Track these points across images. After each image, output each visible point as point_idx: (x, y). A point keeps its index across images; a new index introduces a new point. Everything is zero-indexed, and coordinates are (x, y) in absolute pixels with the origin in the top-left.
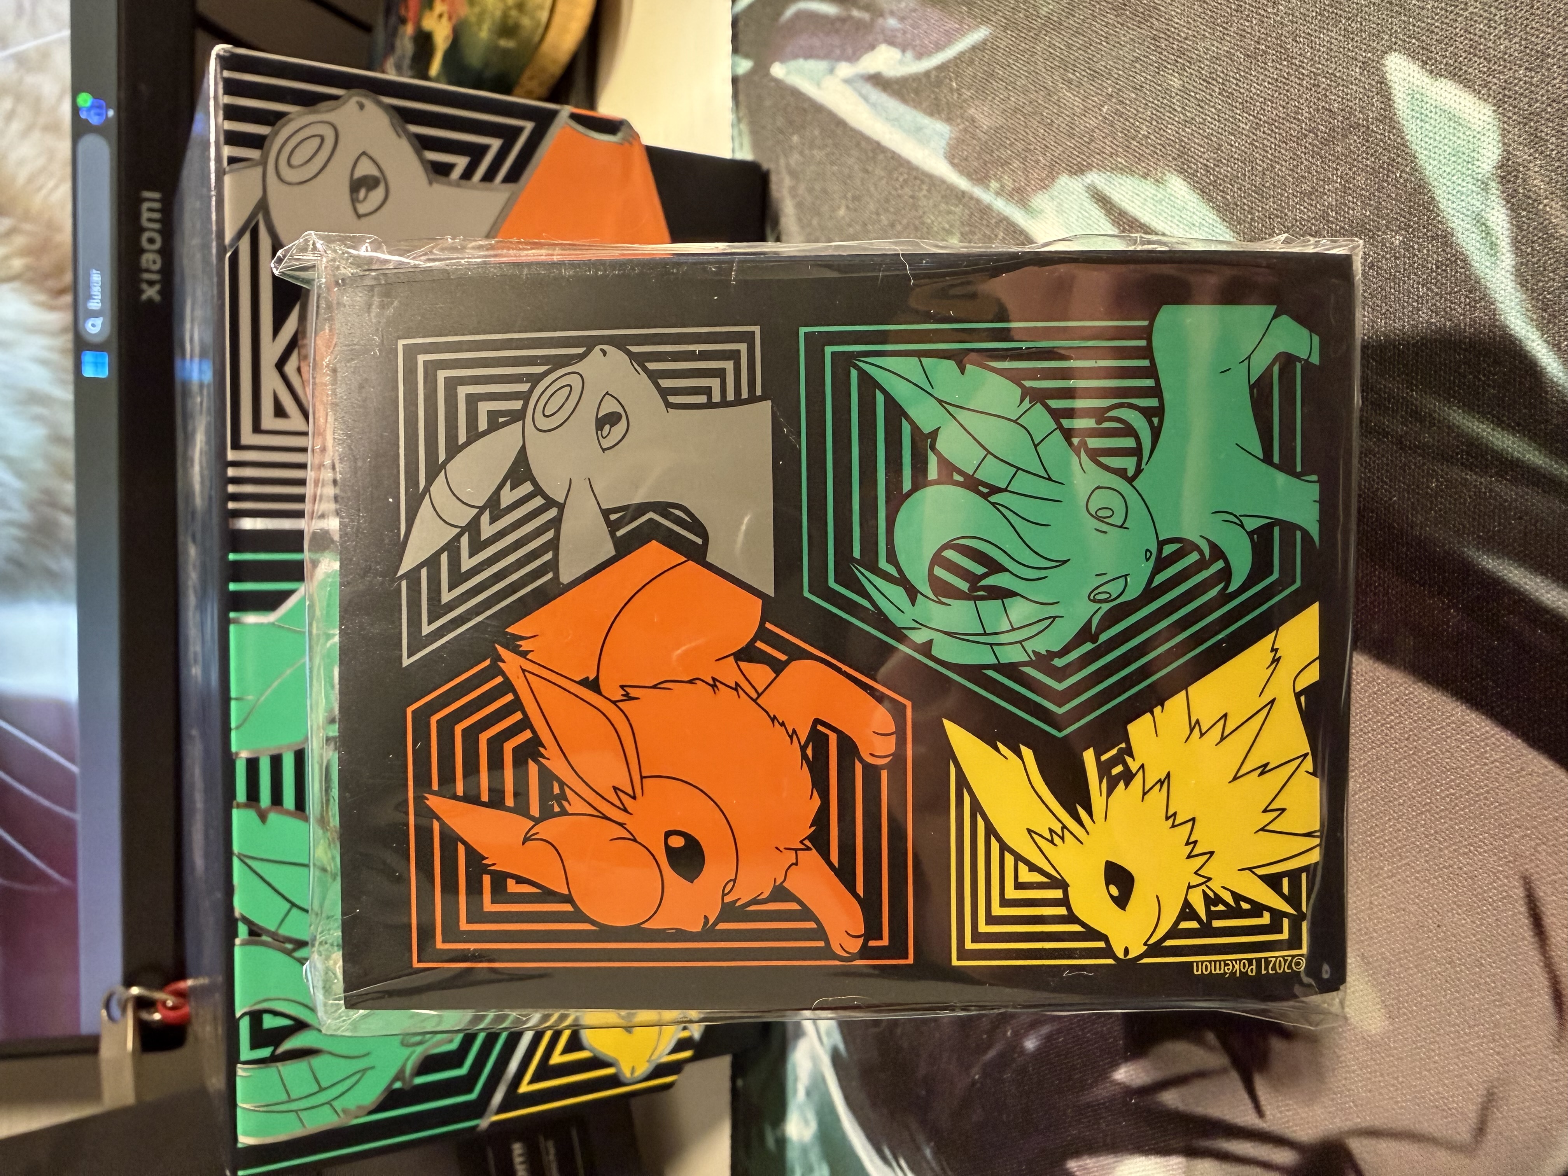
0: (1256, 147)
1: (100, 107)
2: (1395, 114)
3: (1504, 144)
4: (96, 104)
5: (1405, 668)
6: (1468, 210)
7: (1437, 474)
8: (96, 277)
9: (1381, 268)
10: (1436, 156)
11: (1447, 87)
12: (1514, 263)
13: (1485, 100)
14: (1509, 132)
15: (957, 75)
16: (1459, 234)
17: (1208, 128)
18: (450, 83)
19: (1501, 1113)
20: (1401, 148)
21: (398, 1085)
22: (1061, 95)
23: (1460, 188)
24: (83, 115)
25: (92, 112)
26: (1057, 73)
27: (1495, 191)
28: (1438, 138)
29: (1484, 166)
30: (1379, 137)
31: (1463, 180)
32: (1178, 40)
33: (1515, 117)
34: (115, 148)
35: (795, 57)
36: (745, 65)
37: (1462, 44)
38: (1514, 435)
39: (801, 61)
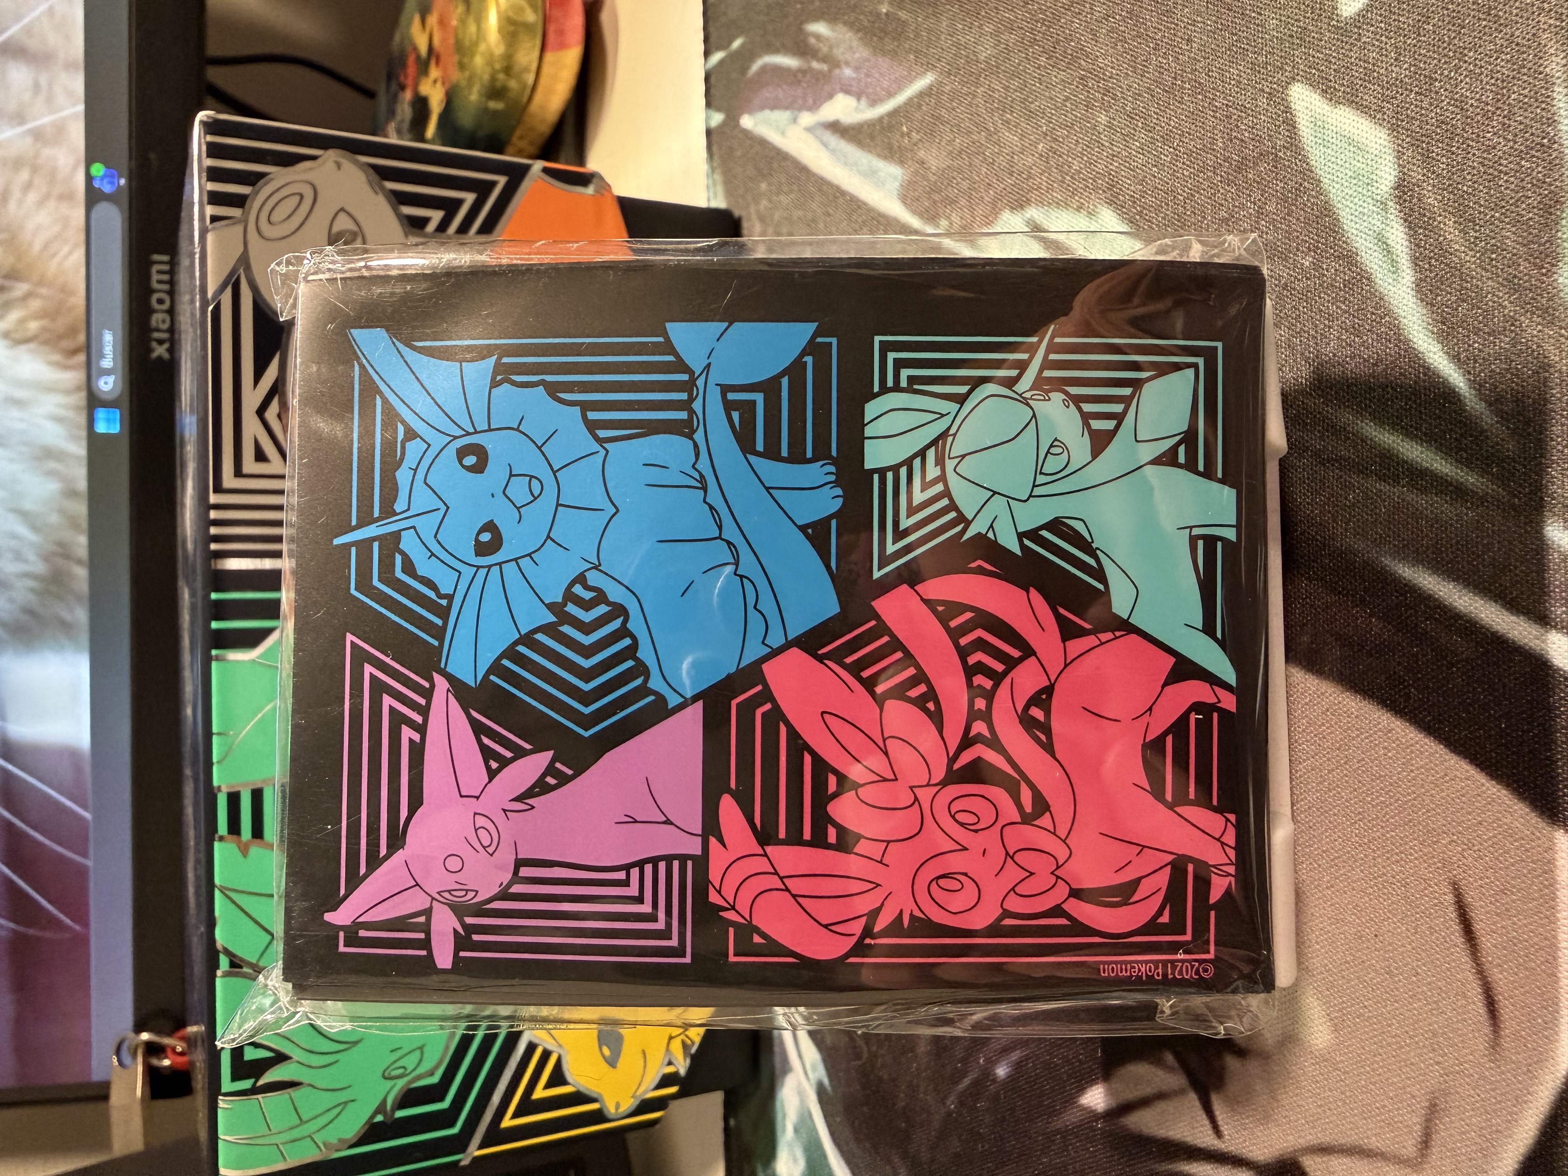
0: (1178, 178)
1: (112, 176)
2: (1300, 141)
3: (1399, 165)
4: (108, 173)
5: (1334, 678)
6: (1370, 230)
7: (1354, 486)
8: (108, 337)
9: (1294, 289)
10: (1339, 180)
11: (1346, 114)
12: (1414, 279)
13: (1380, 125)
14: (1404, 154)
15: (909, 119)
16: (1363, 254)
17: (1134, 161)
18: (444, 145)
19: (1444, 1125)
20: (1307, 173)
21: (379, 1118)
22: (1000, 134)
23: (1361, 209)
24: (96, 184)
25: (105, 181)
26: (996, 114)
27: (1394, 211)
28: (1339, 162)
29: (1383, 187)
30: (1286, 163)
31: (1364, 202)
32: (1104, 80)
33: (1408, 140)
34: (127, 214)
35: (762, 108)
36: (717, 118)
37: (1358, 72)
38: (1422, 445)
39: (767, 112)
